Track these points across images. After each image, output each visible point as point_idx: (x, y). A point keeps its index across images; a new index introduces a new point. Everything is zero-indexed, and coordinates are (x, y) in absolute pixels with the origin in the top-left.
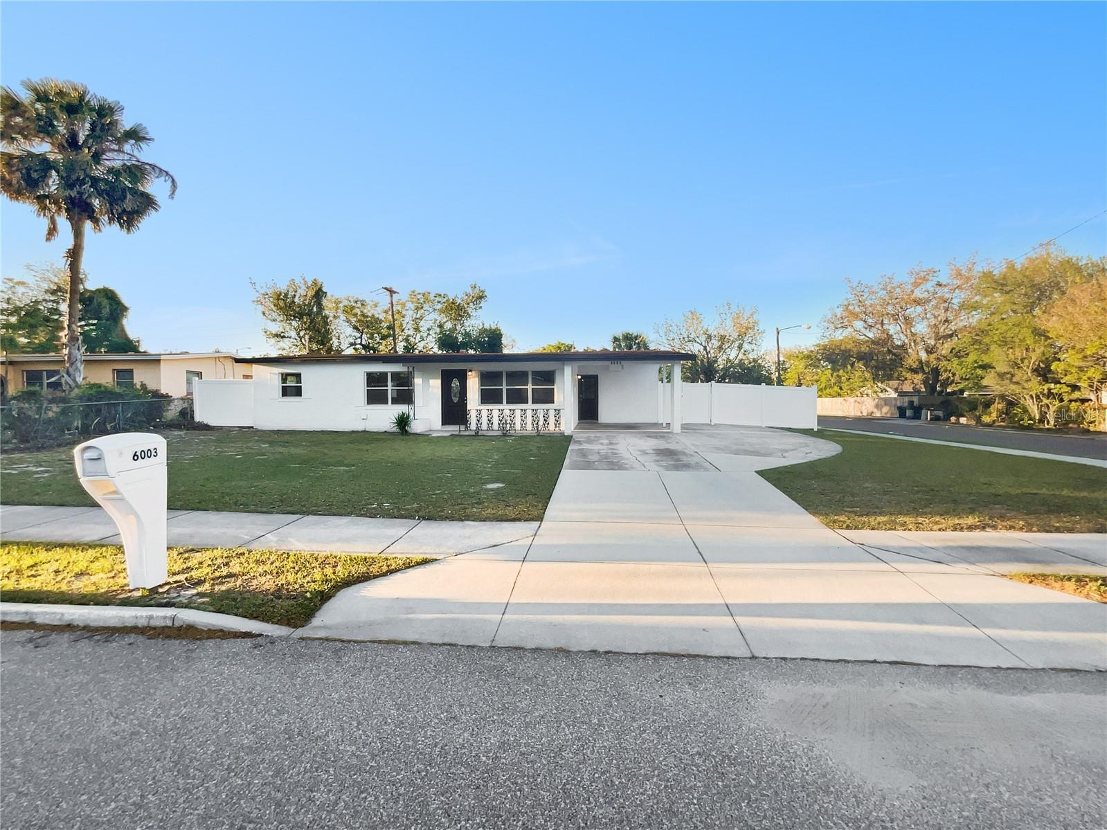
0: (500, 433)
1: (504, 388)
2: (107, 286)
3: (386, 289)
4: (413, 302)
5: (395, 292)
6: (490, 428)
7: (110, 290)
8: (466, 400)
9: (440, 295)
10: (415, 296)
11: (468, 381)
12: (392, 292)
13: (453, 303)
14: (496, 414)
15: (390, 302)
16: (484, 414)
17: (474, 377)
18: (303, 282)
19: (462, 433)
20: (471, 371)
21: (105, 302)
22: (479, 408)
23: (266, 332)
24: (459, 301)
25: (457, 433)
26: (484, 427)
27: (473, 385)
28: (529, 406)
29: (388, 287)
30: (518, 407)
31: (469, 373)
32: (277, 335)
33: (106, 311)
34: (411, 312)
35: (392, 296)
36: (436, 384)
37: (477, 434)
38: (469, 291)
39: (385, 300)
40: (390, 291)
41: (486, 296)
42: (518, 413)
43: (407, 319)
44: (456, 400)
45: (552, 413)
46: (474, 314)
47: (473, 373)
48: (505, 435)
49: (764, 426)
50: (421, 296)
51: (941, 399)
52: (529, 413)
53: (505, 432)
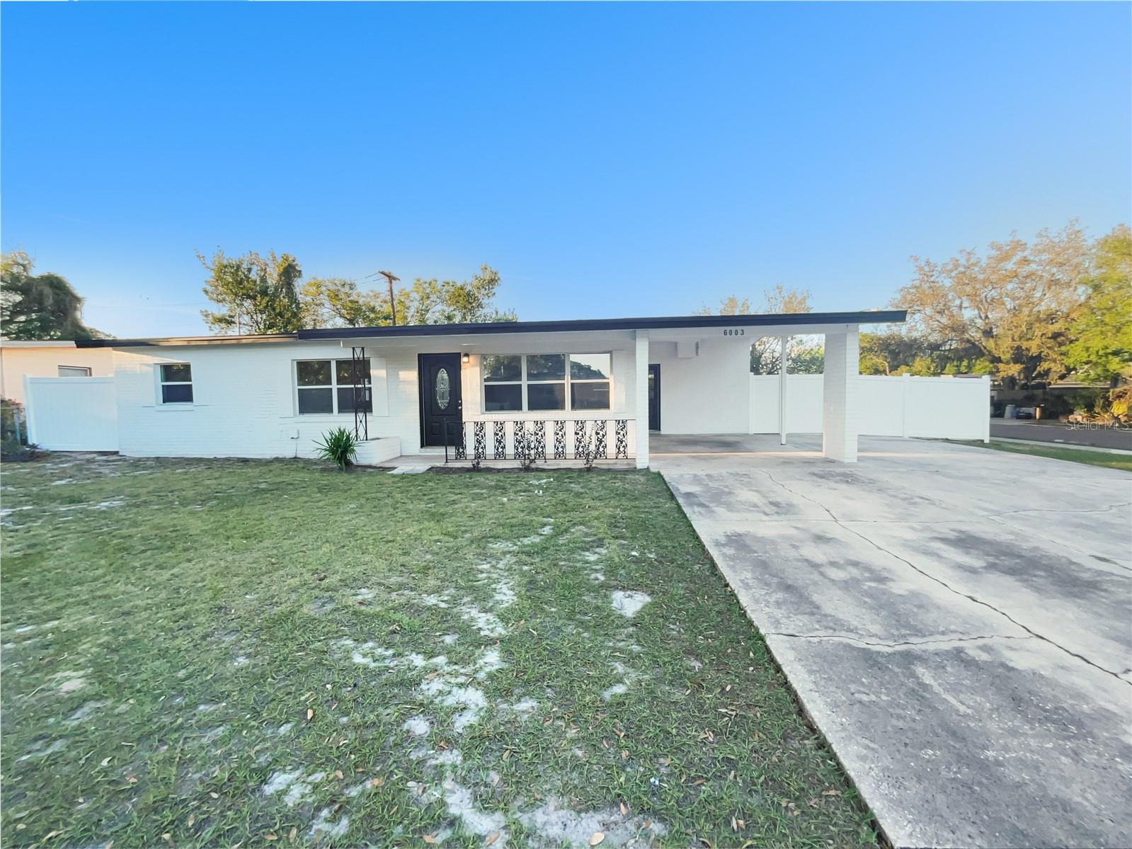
0: (517, 464)
1: (524, 383)
2: (52, 273)
3: (383, 273)
4: (418, 292)
5: (395, 279)
6: (500, 455)
7: (57, 278)
8: (461, 405)
9: (448, 283)
10: (420, 285)
11: (463, 372)
12: (391, 278)
13: (462, 289)
14: (510, 429)
15: (389, 289)
16: (490, 430)
17: (473, 366)
18: (271, 258)
19: (450, 465)
20: (467, 355)
21: (48, 291)
22: (481, 419)
23: (206, 316)
24: (469, 288)
25: (441, 464)
26: (490, 450)
27: (473, 379)
28: (568, 414)
29: (386, 271)
30: (549, 417)
31: (464, 359)
32: (221, 320)
33: (49, 302)
34: (416, 304)
35: (391, 282)
36: (410, 377)
37: (476, 469)
38: (480, 274)
39: (382, 286)
40: (389, 277)
41: (499, 279)
42: (550, 429)
43: (412, 310)
44: (442, 403)
45: (611, 428)
46: (485, 301)
47: (472, 358)
48: (527, 469)
49: (906, 437)
50: (427, 285)
51: (1025, 393)
52: (570, 428)
53: (527, 462)
